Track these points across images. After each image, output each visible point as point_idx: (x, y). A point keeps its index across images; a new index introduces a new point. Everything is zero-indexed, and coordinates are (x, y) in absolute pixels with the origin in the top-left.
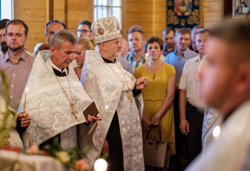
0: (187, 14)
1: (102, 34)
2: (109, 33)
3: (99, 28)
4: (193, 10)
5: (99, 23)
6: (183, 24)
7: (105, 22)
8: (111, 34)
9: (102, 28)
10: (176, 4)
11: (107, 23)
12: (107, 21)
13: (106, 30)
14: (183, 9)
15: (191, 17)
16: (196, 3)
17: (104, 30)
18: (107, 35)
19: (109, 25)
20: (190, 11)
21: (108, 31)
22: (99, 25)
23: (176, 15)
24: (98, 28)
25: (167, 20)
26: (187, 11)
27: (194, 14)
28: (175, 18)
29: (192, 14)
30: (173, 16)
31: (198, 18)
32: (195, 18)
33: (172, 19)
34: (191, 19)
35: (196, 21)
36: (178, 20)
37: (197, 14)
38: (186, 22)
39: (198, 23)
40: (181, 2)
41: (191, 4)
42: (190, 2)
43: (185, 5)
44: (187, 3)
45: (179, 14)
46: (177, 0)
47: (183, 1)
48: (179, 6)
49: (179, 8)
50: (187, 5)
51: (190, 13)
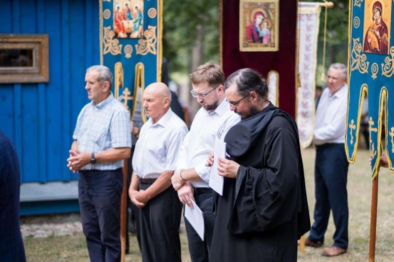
0: (135, 35)
29: (145, 36)
30: (113, 39)
31: (156, 44)
32: (150, 42)
33: (110, 44)
34: (144, 44)
35: (152, 49)
36: (121, 46)
37: (154, 36)
38: (134, 51)
39: (154, 53)
40: (126, 11)
41: (143, 16)
42: (140, 12)
43: (133, 17)
44: (135, 15)
45: (122, 35)
46: (118, 8)
47: (129, 11)
48: (121, 20)
49: (123, 24)
50: (135, 18)
51: (141, 33)
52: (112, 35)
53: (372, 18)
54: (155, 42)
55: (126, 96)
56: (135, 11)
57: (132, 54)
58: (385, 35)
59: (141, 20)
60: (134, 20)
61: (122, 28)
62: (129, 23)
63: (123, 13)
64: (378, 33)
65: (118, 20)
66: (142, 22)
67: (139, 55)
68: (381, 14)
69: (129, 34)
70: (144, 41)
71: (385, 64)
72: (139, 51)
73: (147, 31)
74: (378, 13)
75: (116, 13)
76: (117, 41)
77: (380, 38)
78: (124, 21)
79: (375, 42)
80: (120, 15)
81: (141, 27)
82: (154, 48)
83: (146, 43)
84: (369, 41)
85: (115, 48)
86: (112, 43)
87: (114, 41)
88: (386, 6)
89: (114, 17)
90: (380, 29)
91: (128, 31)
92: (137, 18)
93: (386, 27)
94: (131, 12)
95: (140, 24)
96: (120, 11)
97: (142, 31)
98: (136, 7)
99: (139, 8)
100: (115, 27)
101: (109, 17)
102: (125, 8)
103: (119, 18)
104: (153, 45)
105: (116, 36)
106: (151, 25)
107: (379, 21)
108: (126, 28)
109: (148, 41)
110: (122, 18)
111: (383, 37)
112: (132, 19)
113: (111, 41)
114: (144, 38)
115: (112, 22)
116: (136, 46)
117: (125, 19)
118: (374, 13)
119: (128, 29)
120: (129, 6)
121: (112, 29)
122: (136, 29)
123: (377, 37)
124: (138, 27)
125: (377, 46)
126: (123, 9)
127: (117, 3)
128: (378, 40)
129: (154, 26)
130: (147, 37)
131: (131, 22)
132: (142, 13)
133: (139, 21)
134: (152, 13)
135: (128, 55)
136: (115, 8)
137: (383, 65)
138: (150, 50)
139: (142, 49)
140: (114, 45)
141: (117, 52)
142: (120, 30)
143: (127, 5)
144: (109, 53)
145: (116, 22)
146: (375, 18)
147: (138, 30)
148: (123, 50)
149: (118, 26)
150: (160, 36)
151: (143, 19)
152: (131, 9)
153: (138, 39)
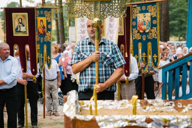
0: (147, 31)
14: (144, 27)
29: (151, 31)
30: (137, 33)
31: (157, 34)
32: (154, 34)
33: (136, 35)
34: (151, 35)
35: (155, 36)
36: (141, 36)
37: (156, 31)
38: (147, 37)
39: (156, 38)
40: (143, 22)
41: (150, 23)
42: (149, 22)
43: (146, 24)
44: (147, 23)
45: (141, 31)
46: (139, 21)
47: (144, 22)
48: (141, 26)
49: (141, 27)
50: (147, 24)
51: (150, 30)
52: (136, 31)
53: (40, 24)
54: (156, 33)
55: (144, 55)
56: (147, 22)
57: (146, 39)
58: (45, 29)
59: (150, 25)
60: (147, 25)
61: (141, 28)
62: (144, 26)
63: (142, 23)
64: (42, 29)
65: (139, 25)
66: (150, 26)
67: (149, 39)
68: (43, 23)
69: (144, 31)
70: (151, 33)
71: (45, 38)
72: (149, 37)
73: (152, 29)
74: (42, 23)
75: (138, 23)
76: (139, 34)
77: (43, 30)
78: (142, 26)
79: (41, 31)
80: (140, 24)
81: (150, 28)
82: (156, 36)
83: (152, 34)
84: (39, 31)
85: (138, 37)
86: (137, 35)
87: (137, 34)
88: (44, 21)
89: (137, 24)
90: (43, 28)
91: (144, 30)
92: (148, 24)
93: (45, 27)
94: (145, 22)
95: (149, 27)
96: (140, 22)
97: (150, 29)
98: (148, 20)
99: (149, 20)
100: (138, 28)
101: (135, 25)
102: (142, 20)
103: (140, 25)
104: (155, 35)
105: (139, 32)
106: (154, 27)
107: (42, 25)
108: (143, 29)
109: (153, 33)
110: (141, 25)
111: (44, 30)
112: (146, 25)
113: (136, 34)
114: (151, 32)
115: (137, 27)
116: (148, 35)
117: (142, 25)
118: (40, 23)
119: (144, 29)
120: (144, 20)
121: (137, 29)
122: (147, 29)
123: (42, 30)
124: (149, 28)
125: (42, 33)
126: (141, 21)
127: (139, 19)
128: (43, 31)
129: (155, 27)
130: (152, 32)
131: (145, 26)
132: (150, 22)
133: (149, 25)
134: (154, 22)
135: (144, 39)
136: (138, 21)
137: (44, 38)
138: (154, 37)
139: (150, 37)
140: (138, 35)
141: (139, 38)
142: (140, 30)
143: (143, 19)
144: (136, 39)
145: (139, 26)
146: (41, 24)
147: (148, 29)
148: (142, 37)
149: (140, 28)
150: (158, 31)
151: (150, 24)
152: (145, 21)
153: (148, 32)
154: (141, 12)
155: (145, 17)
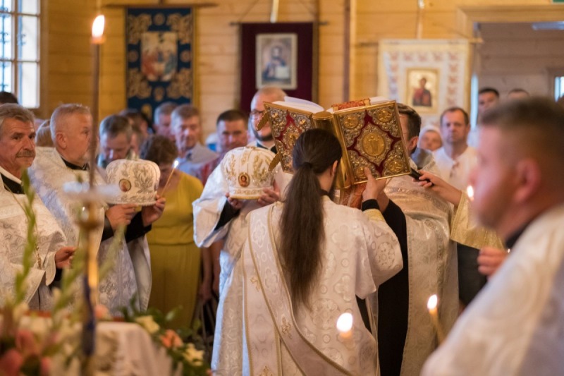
1: (125, 190)
2: (139, 192)
3: (123, 179)
4: (178, 70)
5: (128, 170)
6: (159, 98)
7: (139, 172)
8: (142, 195)
9: (130, 180)
10: (144, 58)
11: (142, 175)
12: (142, 171)
13: (136, 186)
14: (159, 67)
15: (175, 85)
16: (185, 56)
17: (133, 184)
18: (135, 195)
19: (144, 179)
20: (173, 71)
21: (138, 189)
22: (125, 173)
23: (144, 78)
24: (122, 177)
25: (128, 89)
26: (167, 72)
27: (180, 77)
28: (144, 85)
154: (153, 28)
155: (162, 41)
